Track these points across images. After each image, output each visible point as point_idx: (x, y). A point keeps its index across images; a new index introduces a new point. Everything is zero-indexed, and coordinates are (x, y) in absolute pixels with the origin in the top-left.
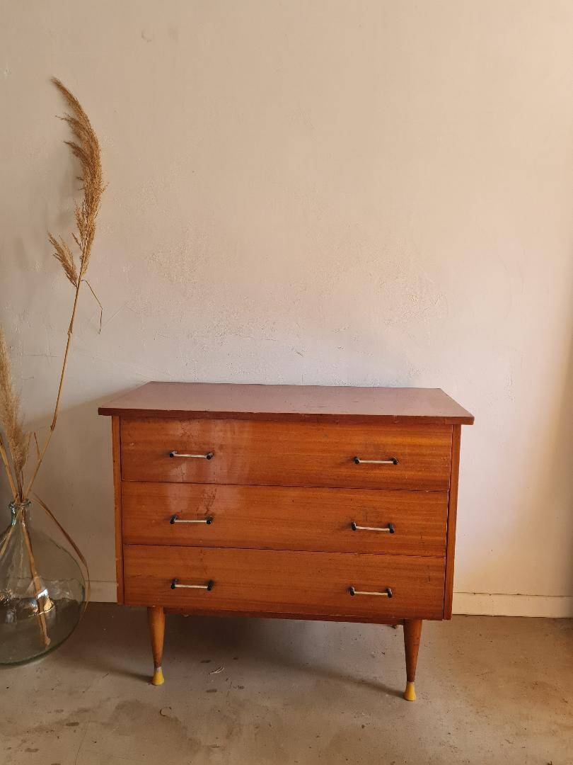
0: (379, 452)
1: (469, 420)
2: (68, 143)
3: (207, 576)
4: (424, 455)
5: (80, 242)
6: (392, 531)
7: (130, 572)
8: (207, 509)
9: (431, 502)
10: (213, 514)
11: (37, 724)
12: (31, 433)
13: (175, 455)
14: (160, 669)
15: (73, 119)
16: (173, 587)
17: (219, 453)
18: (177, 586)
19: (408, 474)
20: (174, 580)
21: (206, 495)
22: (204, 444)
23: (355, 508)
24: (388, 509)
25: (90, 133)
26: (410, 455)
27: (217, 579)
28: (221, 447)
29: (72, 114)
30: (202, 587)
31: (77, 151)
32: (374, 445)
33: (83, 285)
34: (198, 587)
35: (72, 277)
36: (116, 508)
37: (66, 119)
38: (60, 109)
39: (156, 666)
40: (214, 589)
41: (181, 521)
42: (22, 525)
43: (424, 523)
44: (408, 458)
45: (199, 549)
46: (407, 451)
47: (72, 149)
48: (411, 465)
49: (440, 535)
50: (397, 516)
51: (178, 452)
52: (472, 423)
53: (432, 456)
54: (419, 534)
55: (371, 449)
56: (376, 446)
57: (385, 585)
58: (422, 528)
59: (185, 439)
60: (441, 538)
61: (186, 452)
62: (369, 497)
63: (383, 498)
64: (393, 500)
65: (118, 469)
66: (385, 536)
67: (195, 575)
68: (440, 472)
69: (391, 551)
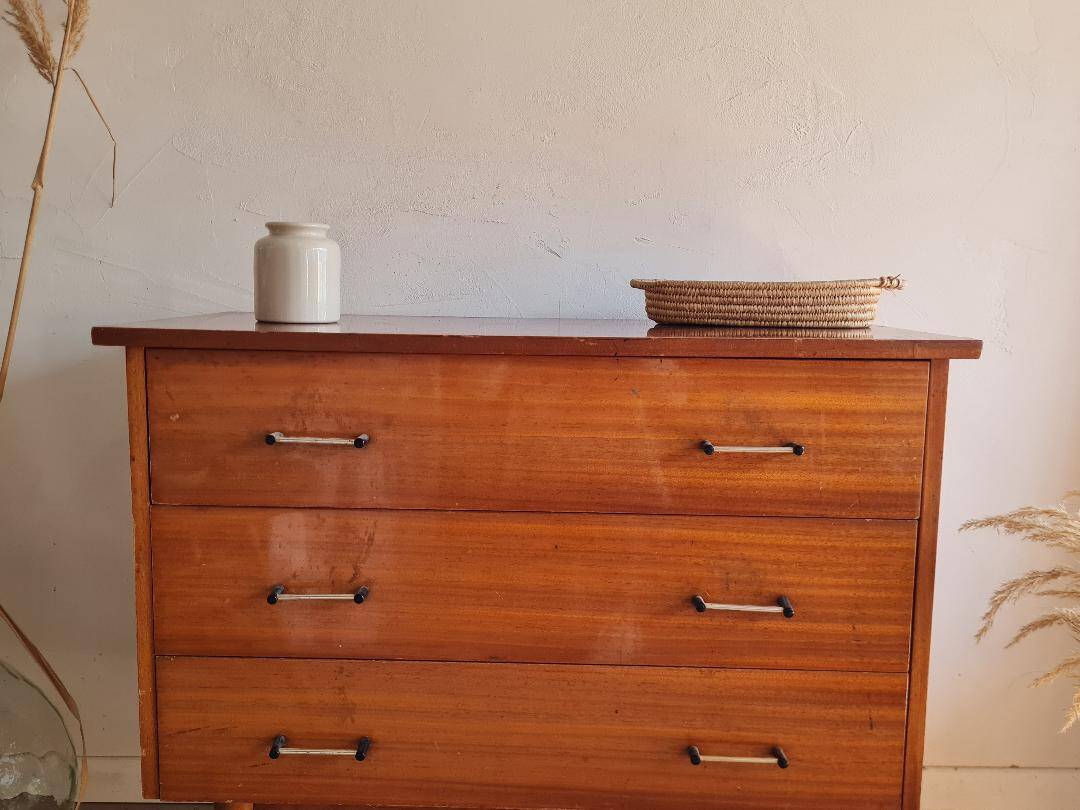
0: (755, 425)
1: (970, 349)
3: (360, 725)
4: (865, 435)
6: (787, 613)
7: (173, 720)
8: (356, 568)
9: (878, 545)
10: (369, 582)
13: (278, 437)
16: (274, 754)
18: (283, 751)
19: (825, 480)
20: (276, 738)
21: (351, 536)
22: (348, 415)
23: (701, 561)
24: (777, 562)
26: (830, 434)
27: (378, 734)
28: (389, 422)
30: (343, 752)
32: (746, 412)
33: (66, 79)
34: (335, 752)
35: (40, 57)
36: (138, 571)
40: (373, 756)
41: (294, 597)
44: (824, 441)
45: (335, 664)
46: (824, 425)
48: (832, 458)
49: (896, 621)
50: (797, 580)
51: (287, 434)
52: (976, 356)
53: (882, 435)
54: (849, 619)
55: (739, 423)
56: (752, 415)
57: (768, 738)
58: (857, 606)
59: (302, 403)
60: (899, 629)
61: (304, 434)
62: (734, 536)
63: (768, 539)
64: (791, 540)
65: (142, 475)
66: (772, 625)
67: (326, 724)
68: (899, 473)
69: (782, 661)
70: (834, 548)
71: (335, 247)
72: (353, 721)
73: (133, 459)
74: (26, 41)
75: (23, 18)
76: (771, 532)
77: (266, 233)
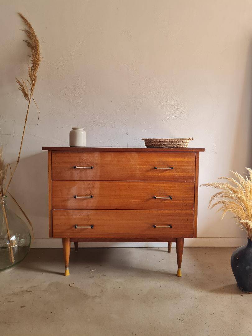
0: (165, 164)
1: (203, 150)
2: (25, 41)
3: (92, 222)
4: (184, 166)
5: (30, 82)
6: (171, 199)
7: (55, 222)
8: (91, 192)
9: (187, 186)
10: (93, 194)
11: (12, 292)
12: (8, 164)
14: (68, 268)
15: (27, 31)
16: (75, 228)
17: (96, 167)
18: (77, 227)
19: (177, 174)
20: (76, 225)
21: (90, 186)
22: (89, 163)
23: (155, 189)
24: (169, 190)
25: (35, 36)
26: (178, 166)
27: (95, 224)
28: (97, 164)
29: (27, 29)
30: (89, 227)
31: (29, 44)
32: (163, 162)
33: (31, 100)
34: (87, 227)
35: (26, 96)
37: (24, 31)
38: (22, 26)
39: (66, 267)
40: (94, 228)
41: (79, 197)
42: (3, 206)
43: (185, 195)
45: (87, 211)
46: (177, 164)
47: (27, 43)
48: (178, 170)
49: (191, 200)
50: (173, 193)
51: (77, 166)
52: (204, 151)
53: (187, 166)
54: (183, 200)
55: (161, 164)
56: (164, 162)
57: (169, 223)
58: (184, 198)
59: (81, 161)
60: (192, 202)
61: (81, 167)
62: (161, 185)
63: (167, 185)
64: (172, 185)
65: (50, 175)
66: (169, 202)
67: (85, 222)
68: (191, 173)
69: (171, 208)
70: (180, 187)
71: (85, 132)
72: (90, 222)
73: (49, 172)
74: (23, 93)
75: (23, 88)
76: (168, 184)
77: (72, 130)
